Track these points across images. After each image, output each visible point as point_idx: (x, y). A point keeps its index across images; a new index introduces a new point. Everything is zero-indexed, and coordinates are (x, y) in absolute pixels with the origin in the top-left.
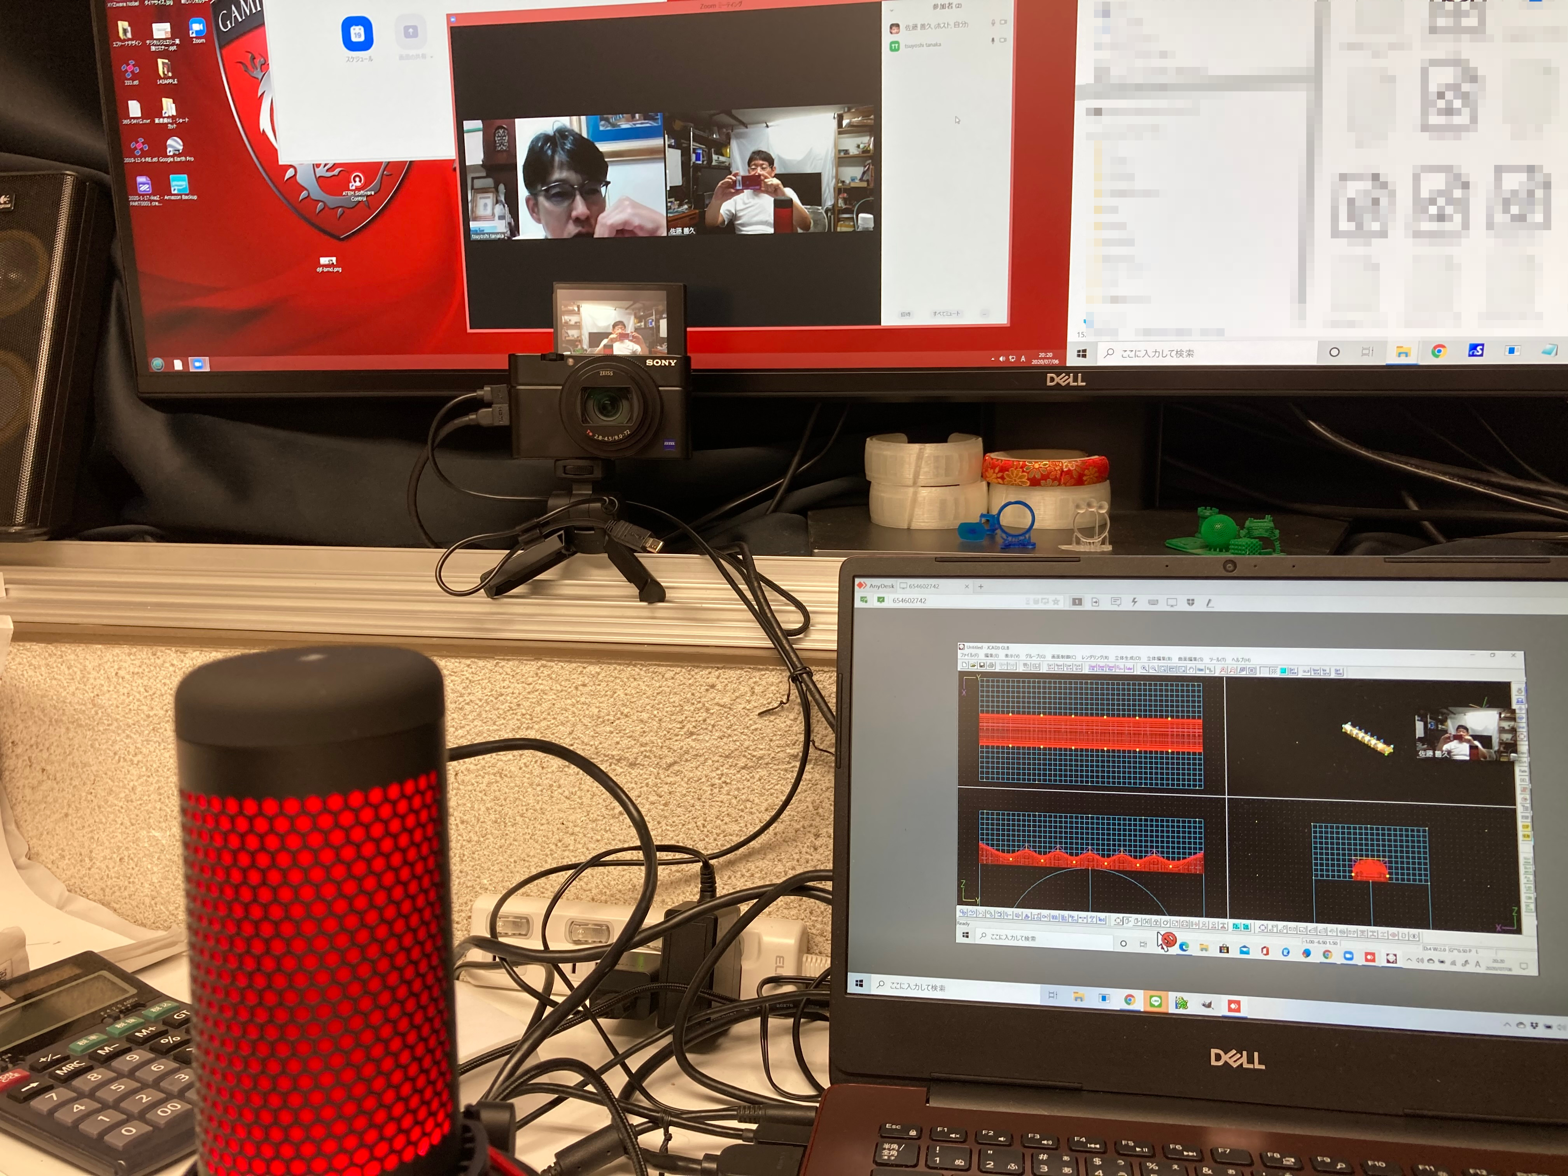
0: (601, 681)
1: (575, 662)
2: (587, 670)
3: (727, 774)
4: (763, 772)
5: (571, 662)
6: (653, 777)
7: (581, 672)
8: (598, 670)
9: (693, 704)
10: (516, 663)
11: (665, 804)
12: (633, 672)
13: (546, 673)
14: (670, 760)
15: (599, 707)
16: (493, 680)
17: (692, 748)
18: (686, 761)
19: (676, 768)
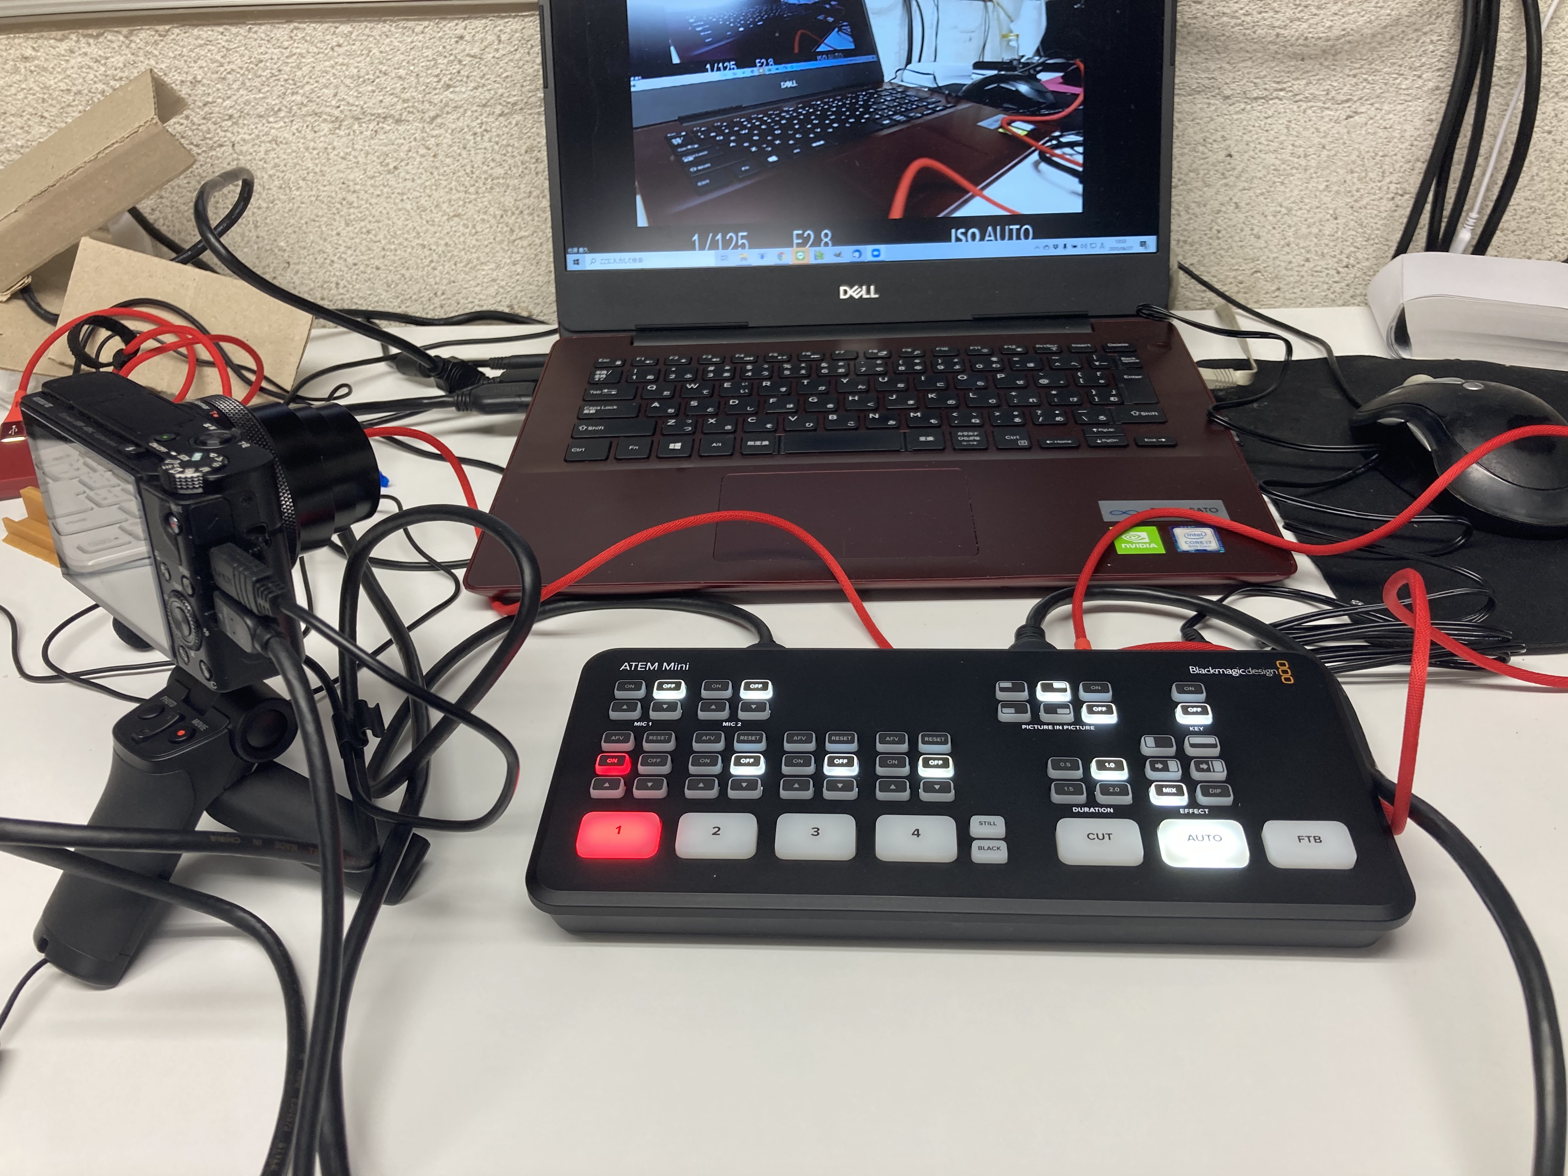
0: (355, 40)
1: (327, 23)
2: (340, 29)
3: (487, 123)
6: (419, 131)
7: (334, 33)
8: (351, 29)
9: (445, 57)
10: (269, 27)
11: (435, 156)
12: (384, 29)
13: (300, 36)
14: (432, 114)
15: (357, 67)
16: (249, 47)
17: (451, 100)
18: (448, 113)
19: (439, 120)
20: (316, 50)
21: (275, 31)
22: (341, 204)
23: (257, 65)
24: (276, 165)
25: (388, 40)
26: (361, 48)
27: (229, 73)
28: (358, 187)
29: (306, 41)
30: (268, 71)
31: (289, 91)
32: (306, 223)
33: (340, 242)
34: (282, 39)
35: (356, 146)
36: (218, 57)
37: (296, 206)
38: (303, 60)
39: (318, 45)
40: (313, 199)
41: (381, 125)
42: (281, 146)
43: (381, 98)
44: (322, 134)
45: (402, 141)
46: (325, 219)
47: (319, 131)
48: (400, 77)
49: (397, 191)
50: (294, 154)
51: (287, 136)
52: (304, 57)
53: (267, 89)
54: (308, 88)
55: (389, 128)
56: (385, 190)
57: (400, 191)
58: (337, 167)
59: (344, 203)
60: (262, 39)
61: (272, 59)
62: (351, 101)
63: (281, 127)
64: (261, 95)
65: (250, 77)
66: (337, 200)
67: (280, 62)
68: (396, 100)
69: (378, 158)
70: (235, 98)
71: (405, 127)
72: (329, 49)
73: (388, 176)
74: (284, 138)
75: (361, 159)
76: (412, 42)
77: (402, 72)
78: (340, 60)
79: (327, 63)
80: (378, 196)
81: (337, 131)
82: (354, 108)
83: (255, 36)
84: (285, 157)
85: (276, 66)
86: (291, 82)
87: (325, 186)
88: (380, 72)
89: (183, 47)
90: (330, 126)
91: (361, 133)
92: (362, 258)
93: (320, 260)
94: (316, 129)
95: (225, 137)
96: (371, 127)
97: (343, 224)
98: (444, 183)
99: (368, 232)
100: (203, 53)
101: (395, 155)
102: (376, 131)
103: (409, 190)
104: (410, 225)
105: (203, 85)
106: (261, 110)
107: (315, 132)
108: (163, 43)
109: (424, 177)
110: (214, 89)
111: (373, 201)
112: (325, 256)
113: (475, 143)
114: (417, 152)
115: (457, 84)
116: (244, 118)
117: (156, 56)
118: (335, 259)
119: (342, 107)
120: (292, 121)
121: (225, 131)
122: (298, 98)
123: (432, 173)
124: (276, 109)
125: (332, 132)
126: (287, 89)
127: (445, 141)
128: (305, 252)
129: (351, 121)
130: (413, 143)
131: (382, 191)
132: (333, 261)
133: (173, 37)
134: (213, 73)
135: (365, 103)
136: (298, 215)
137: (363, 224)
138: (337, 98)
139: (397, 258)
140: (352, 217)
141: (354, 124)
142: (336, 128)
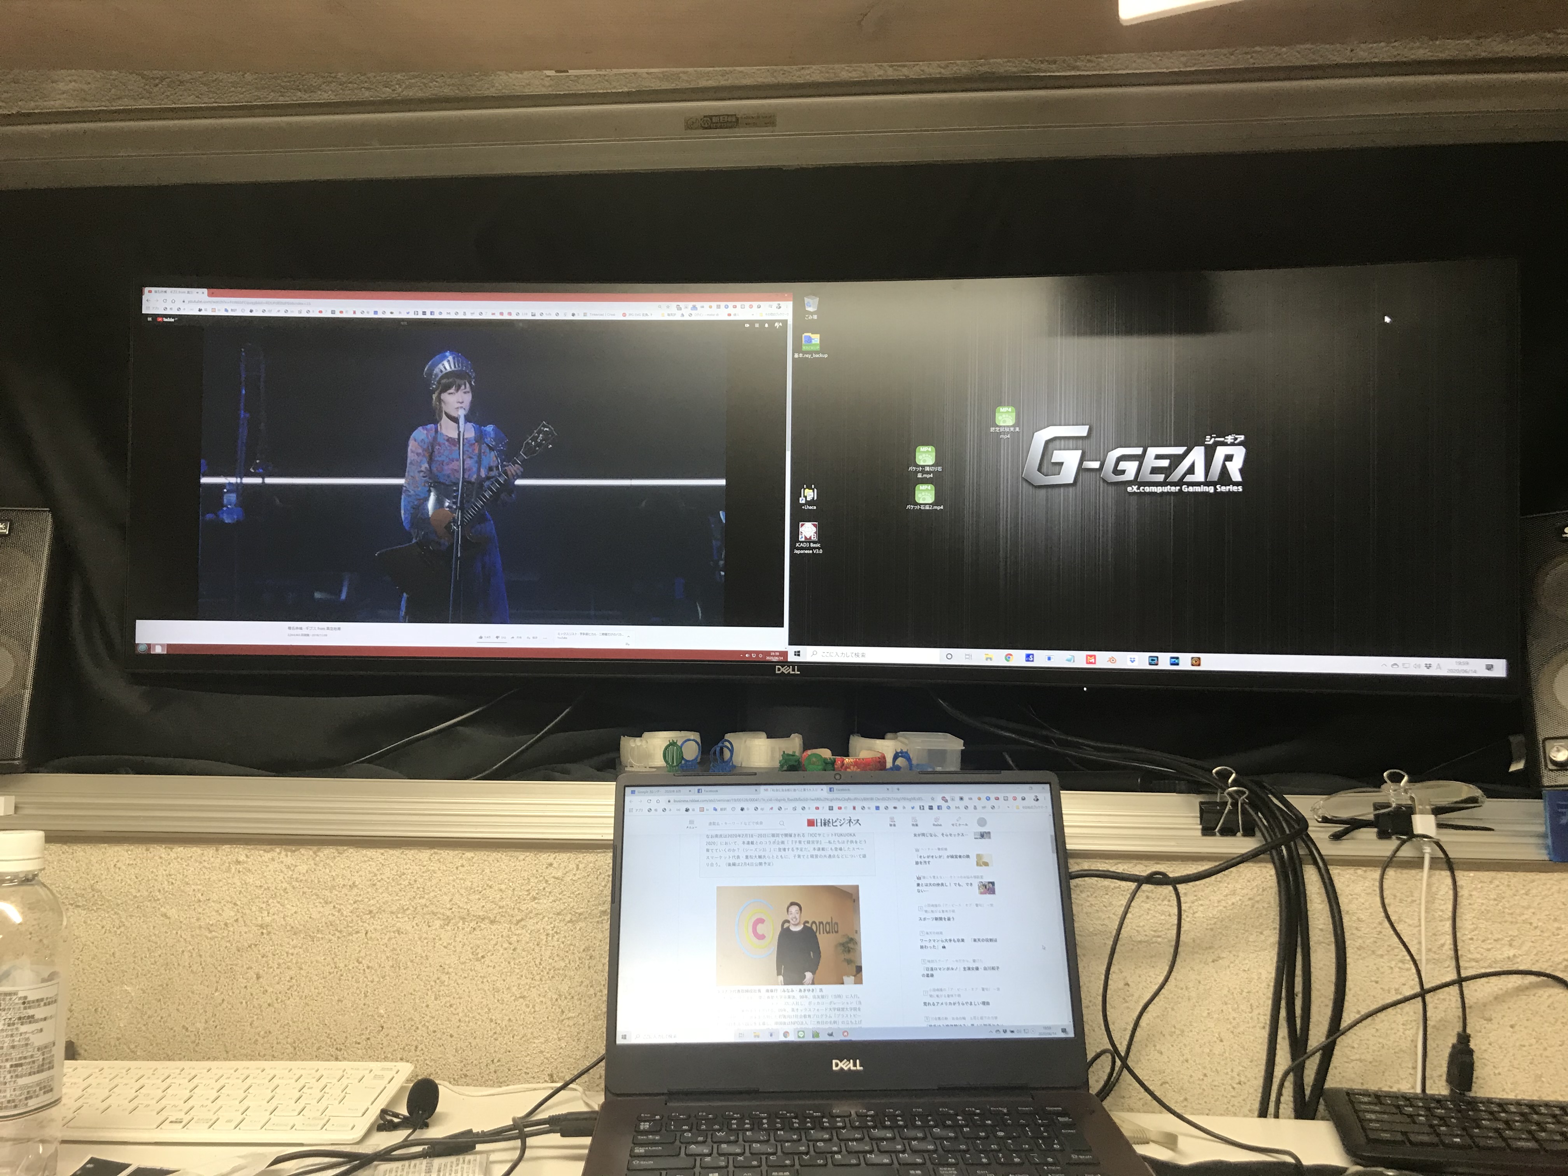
0: (474, 863)
2: (466, 856)
3: (558, 927)
4: (582, 924)
5: (454, 850)
6: (506, 930)
7: (461, 857)
8: (473, 856)
9: (537, 877)
10: (416, 851)
11: (514, 950)
12: (497, 856)
14: (519, 918)
15: (472, 882)
16: (398, 864)
17: (535, 908)
18: (530, 918)
19: (523, 923)
20: (445, 868)
21: (420, 854)
22: (435, 982)
23: (400, 877)
24: (394, 949)
25: (498, 864)
26: (478, 868)
27: (379, 881)
28: (451, 970)
29: (440, 862)
30: (408, 881)
31: (418, 896)
32: (405, 995)
33: (428, 1013)
34: (423, 860)
35: (457, 939)
36: (375, 870)
37: (400, 981)
38: (434, 875)
39: (448, 865)
40: (415, 977)
41: (479, 924)
42: (402, 935)
43: (484, 904)
44: (434, 928)
45: (493, 937)
46: (419, 993)
47: (432, 926)
48: (501, 890)
49: (480, 975)
50: (409, 942)
51: (407, 928)
52: (435, 873)
53: (403, 893)
54: (432, 894)
55: (485, 926)
56: (471, 973)
57: (482, 975)
58: (439, 954)
59: (438, 981)
60: (409, 859)
61: (412, 873)
62: (461, 906)
63: (405, 922)
64: (397, 898)
65: (393, 884)
66: (433, 979)
67: (418, 875)
68: (494, 906)
69: (471, 948)
70: (378, 899)
71: (497, 926)
72: (455, 868)
73: (476, 963)
75: (459, 949)
77: (503, 887)
78: (461, 876)
79: (451, 878)
80: (465, 978)
81: (446, 927)
82: (463, 910)
83: (405, 857)
84: (402, 944)
85: (414, 878)
86: (421, 889)
87: (426, 967)
88: (488, 885)
89: (352, 862)
90: (442, 922)
91: (463, 929)
92: (441, 1026)
93: (408, 1026)
94: (430, 924)
95: (362, 926)
96: (471, 925)
97: (433, 998)
98: (517, 971)
99: (451, 1006)
100: (365, 866)
101: (485, 947)
102: (474, 929)
104: (485, 1003)
105: (358, 889)
106: (394, 908)
107: (429, 926)
109: (502, 965)
110: (365, 892)
111: (460, 982)
112: (413, 1024)
113: (546, 941)
114: (502, 946)
115: (542, 897)
116: (380, 913)
117: (331, 867)
118: (420, 1026)
119: (453, 910)
120: (414, 918)
121: (363, 922)
122: (423, 901)
123: (509, 963)
124: (405, 908)
125: (442, 927)
126: (416, 895)
127: (524, 938)
128: (398, 1019)
129: (457, 919)
130: (500, 939)
131: (468, 974)
132: (417, 1028)
133: (347, 854)
134: (367, 881)
135: (471, 907)
137: (448, 999)
138: (453, 902)
139: (468, 1029)
140: (441, 993)
141: (459, 922)
142: (445, 925)
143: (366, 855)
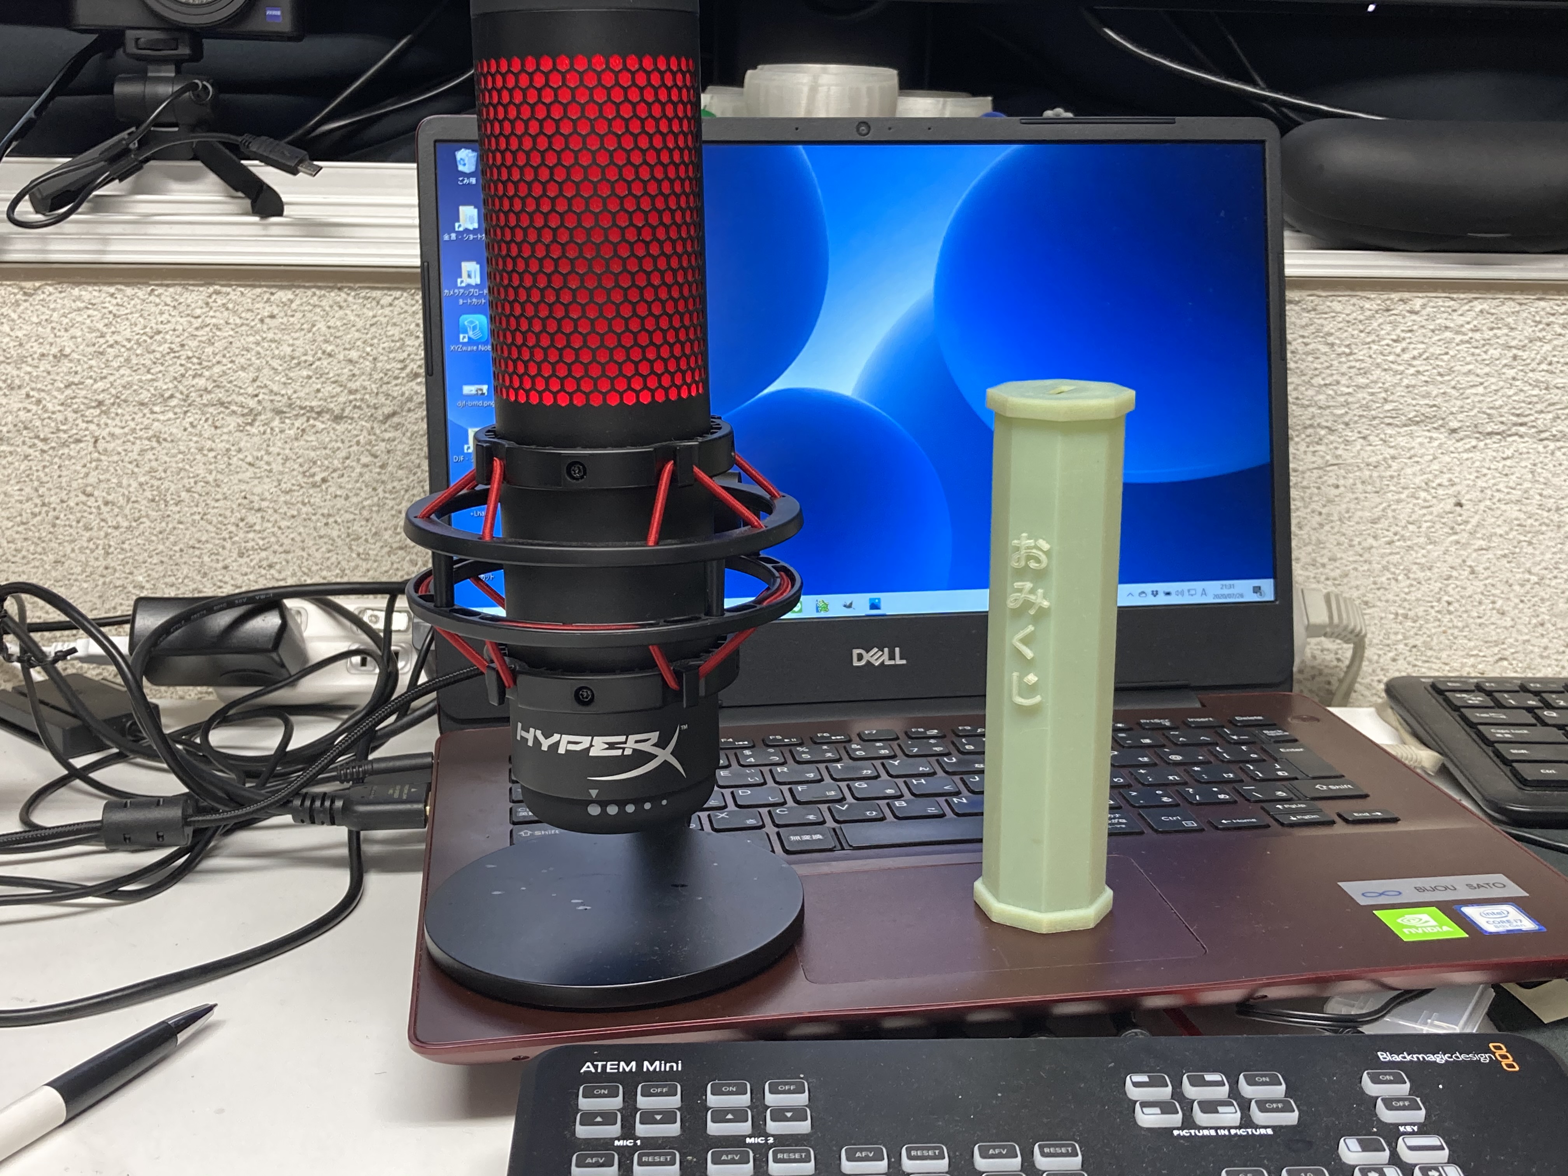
0: (295, 311)
1: (260, 286)
2: (276, 296)
5: (254, 286)
6: (365, 433)
7: (268, 300)
8: (291, 297)
10: (179, 289)
11: (383, 467)
12: (339, 299)
13: (220, 302)
14: (387, 410)
15: (293, 345)
16: (146, 314)
18: (409, 410)
19: (396, 420)
20: (238, 321)
22: (237, 526)
23: (151, 338)
24: (153, 470)
25: (341, 313)
26: (303, 321)
27: (111, 346)
28: (264, 504)
29: (227, 309)
30: (167, 345)
31: (190, 372)
32: (181, 550)
33: (227, 579)
34: (193, 305)
35: (271, 449)
36: (100, 326)
37: (170, 526)
38: (218, 333)
39: (243, 315)
40: (197, 517)
41: (312, 422)
42: (164, 444)
43: (319, 386)
44: (225, 430)
45: (339, 444)
46: (209, 546)
47: (222, 426)
48: (350, 361)
49: (320, 511)
50: (181, 456)
51: (174, 431)
52: (220, 330)
53: (161, 368)
54: (217, 369)
55: (323, 426)
56: (304, 509)
57: (326, 511)
58: (240, 476)
59: (241, 524)
60: (166, 305)
61: (174, 330)
62: (275, 388)
63: (169, 420)
64: (149, 377)
65: (139, 352)
66: (233, 520)
67: (186, 334)
68: (339, 389)
69: (301, 465)
70: (111, 379)
71: (346, 425)
72: (257, 321)
73: (311, 491)
74: (171, 434)
75: (276, 467)
76: (374, 316)
77: (354, 355)
78: (270, 335)
79: (251, 339)
80: (293, 517)
81: (248, 428)
82: (278, 398)
83: (158, 300)
84: (168, 459)
85: (178, 340)
86: (195, 360)
87: (217, 500)
88: (324, 352)
89: (54, 310)
90: (240, 420)
91: (282, 431)
94: (217, 424)
95: (87, 429)
96: (297, 424)
98: (391, 503)
99: (271, 566)
100: (79, 319)
101: (326, 462)
102: (303, 430)
103: (339, 510)
105: (71, 361)
106: (145, 396)
107: (216, 427)
108: (27, 304)
109: (363, 494)
110: (86, 366)
111: (284, 523)
114: (358, 460)
116: (119, 405)
117: (13, 320)
119: (261, 397)
120: (186, 412)
122: (201, 382)
123: (375, 489)
124: (167, 395)
125: (240, 429)
126: (187, 371)
127: (400, 447)
129: (270, 415)
130: (355, 448)
131: (299, 511)
133: (42, 296)
134: (88, 346)
135: (295, 392)
136: (172, 539)
137: (264, 554)
138: (258, 383)
140: (250, 544)
141: (273, 419)
142: (247, 424)
143: (79, 298)
